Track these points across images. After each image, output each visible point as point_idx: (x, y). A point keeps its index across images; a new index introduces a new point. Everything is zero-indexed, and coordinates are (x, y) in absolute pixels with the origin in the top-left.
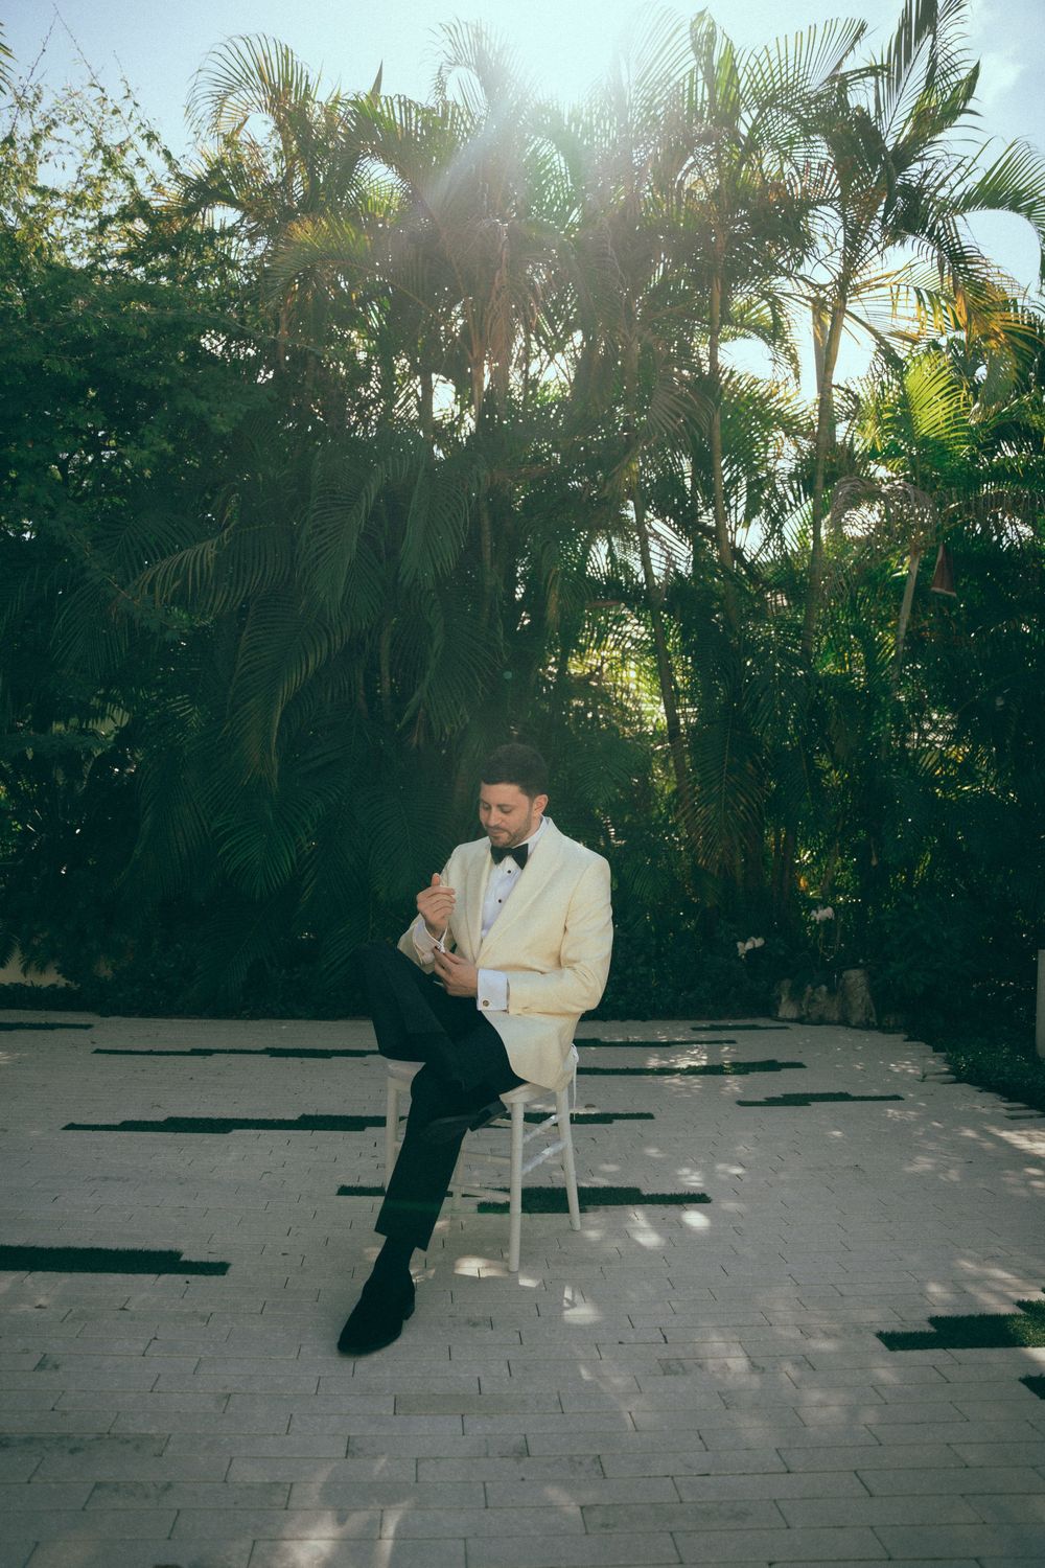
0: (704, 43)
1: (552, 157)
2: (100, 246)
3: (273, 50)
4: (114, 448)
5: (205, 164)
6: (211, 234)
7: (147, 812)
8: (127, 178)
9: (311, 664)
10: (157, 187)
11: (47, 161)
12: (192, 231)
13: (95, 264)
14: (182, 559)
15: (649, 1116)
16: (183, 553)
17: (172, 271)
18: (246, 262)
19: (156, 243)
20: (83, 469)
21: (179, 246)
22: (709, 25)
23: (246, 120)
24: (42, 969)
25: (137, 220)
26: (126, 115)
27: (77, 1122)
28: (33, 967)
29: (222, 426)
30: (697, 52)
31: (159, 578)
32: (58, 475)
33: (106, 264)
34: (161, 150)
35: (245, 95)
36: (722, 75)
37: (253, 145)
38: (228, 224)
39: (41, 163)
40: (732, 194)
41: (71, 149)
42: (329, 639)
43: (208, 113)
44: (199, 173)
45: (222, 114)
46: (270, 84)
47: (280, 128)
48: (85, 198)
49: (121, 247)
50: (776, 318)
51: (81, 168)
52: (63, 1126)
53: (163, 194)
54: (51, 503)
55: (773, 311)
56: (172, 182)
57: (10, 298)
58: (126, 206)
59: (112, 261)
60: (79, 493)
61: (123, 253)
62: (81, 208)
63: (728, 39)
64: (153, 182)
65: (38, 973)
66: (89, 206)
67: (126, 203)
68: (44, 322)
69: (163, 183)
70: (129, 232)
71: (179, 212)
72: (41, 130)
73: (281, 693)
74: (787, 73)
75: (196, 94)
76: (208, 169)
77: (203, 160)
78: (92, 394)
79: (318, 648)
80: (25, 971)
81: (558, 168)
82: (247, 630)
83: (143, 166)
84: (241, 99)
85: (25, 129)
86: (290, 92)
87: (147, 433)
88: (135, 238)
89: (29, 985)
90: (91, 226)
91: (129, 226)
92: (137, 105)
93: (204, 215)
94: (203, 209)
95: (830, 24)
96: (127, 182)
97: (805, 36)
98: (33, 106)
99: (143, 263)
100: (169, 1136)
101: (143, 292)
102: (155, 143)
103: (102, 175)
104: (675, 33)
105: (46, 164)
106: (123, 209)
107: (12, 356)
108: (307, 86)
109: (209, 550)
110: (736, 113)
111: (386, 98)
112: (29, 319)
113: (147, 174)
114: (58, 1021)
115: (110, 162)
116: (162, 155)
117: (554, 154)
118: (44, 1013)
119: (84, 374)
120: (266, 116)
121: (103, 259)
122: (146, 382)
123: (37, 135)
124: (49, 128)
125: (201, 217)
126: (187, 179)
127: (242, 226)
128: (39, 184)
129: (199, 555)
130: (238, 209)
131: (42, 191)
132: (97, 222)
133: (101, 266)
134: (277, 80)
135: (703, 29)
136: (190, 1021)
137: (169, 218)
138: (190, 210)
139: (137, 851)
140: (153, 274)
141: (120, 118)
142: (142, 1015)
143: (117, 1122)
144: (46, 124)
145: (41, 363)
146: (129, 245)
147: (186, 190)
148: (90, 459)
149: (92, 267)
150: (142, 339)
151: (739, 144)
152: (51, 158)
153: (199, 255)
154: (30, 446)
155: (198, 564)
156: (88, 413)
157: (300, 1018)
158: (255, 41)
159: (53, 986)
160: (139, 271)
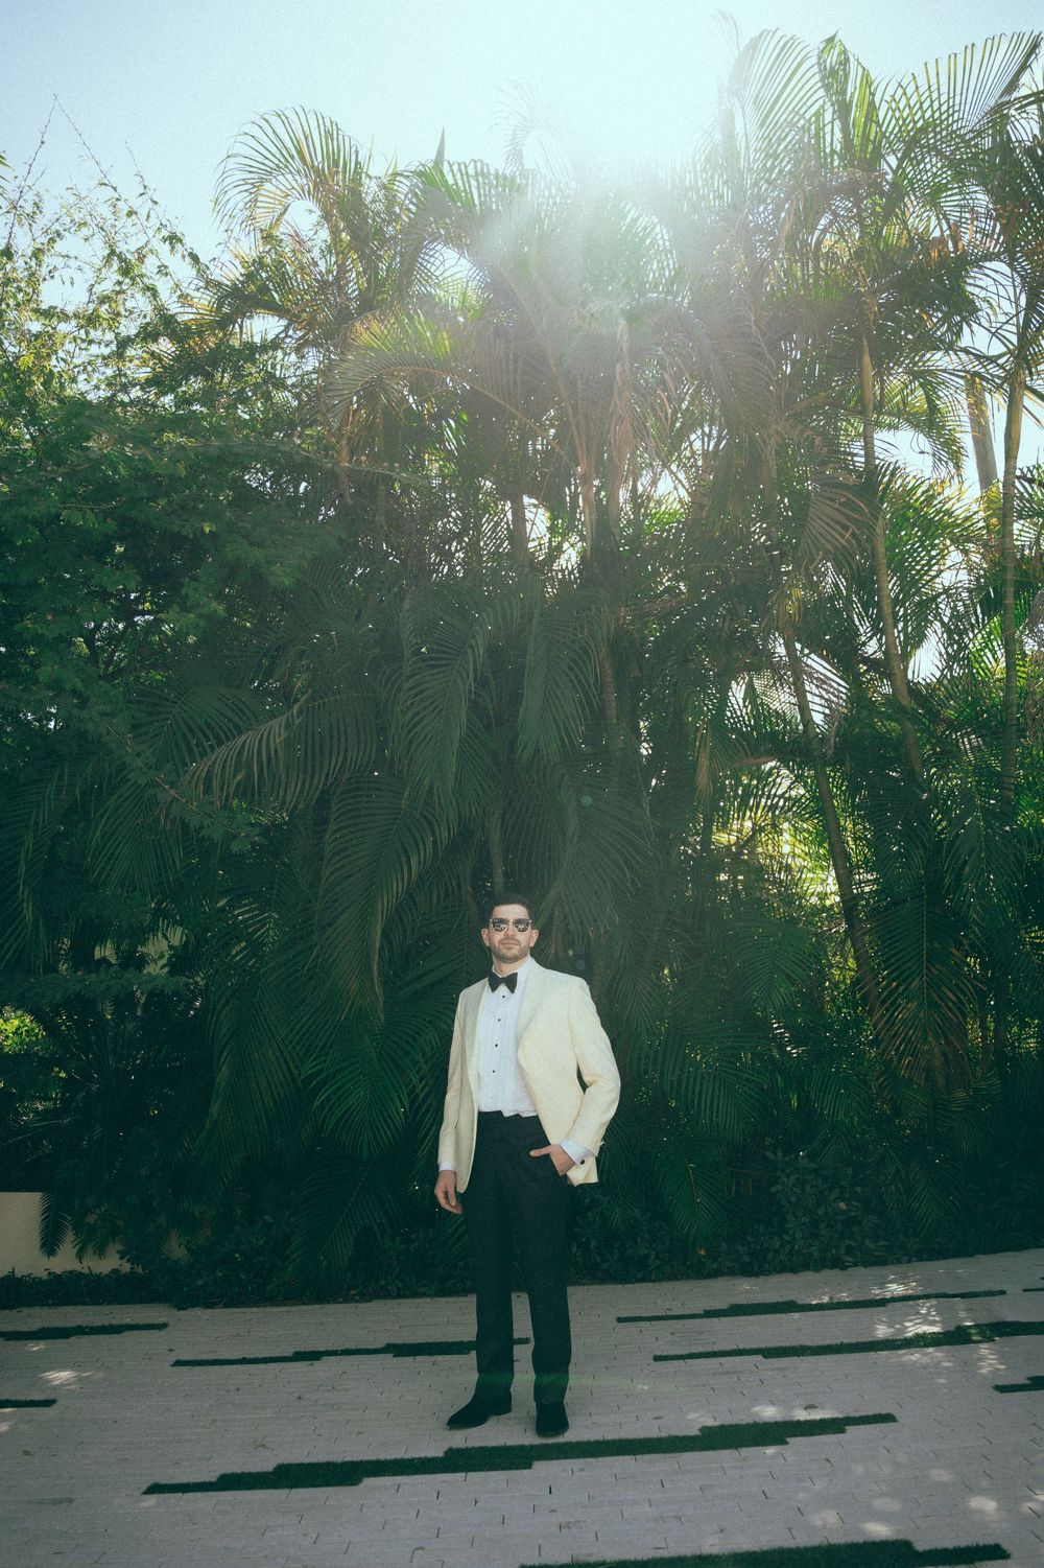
0: (834, 76)
1: (653, 229)
2: (120, 373)
3: (313, 125)
4: (149, 612)
5: (239, 266)
6: (251, 351)
7: (222, 1060)
8: (149, 289)
9: (414, 866)
10: (184, 298)
11: (52, 277)
12: (229, 346)
13: (114, 395)
14: (245, 741)
15: (888, 1418)
16: (243, 737)
17: (209, 397)
18: (294, 379)
19: (187, 364)
20: (114, 639)
21: (215, 365)
22: (839, 54)
23: (286, 210)
24: (101, 1252)
25: (161, 340)
26: (143, 213)
27: (163, 1481)
28: (90, 1250)
29: (282, 576)
30: (827, 88)
31: (217, 769)
32: (85, 649)
33: (127, 393)
34: (186, 253)
35: (285, 181)
36: (857, 114)
37: (297, 238)
38: (270, 337)
39: (45, 279)
40: (876, 258)
41: (78, 263)
42: (433, 834)
43: (241, 205)
44: (232, 277)
45: (258, 204)
46: (313, 167)
47: (327, 216)
48: (99, 316)
49: (143, 374)
50: (930, 401)
51: (93, 285)
52: (144, 1488)
53: (191, 306)
54: (80, 686)
55: (926, 393)
56: (202, 290)
57: (17, 441)
58: (148, 324)
59: (134, 390)
60: (111, 669)
61: (147, 380)
62: (95, 328)
63: (864, 69)
64: (179, 293)
65: (96, 1256)
66: (105, 324)
67: (148, 320)
68: (58, 465)
69: (191, 292)
70: (153, 354)
71: (212, 326)
72: (43, 244)
73: (380, 907)
74: (939, 109)
75: (225, 183)
76: (243, 271)
77: (237, 262)
78: (119, 549)
79: (422, 847)
80: (80, 1256)
81: (661, 242)
82: (332, 827)
83: (167, 274)
84: (280, 186)
85: (23, 244)
86: (337, 172)
87: (191, 592)
88: (161, 360)
89: (86, 1271)
90: (106, 351)
91: (154, 347)
92: (155, 203)
93: (241, 327)
94: (239, 320)
95: (992, 42)
96: (148, 294)
97: (960, 58)
98: (31, 216)
99: (173, 390)
100: (280, 1494)
101: (176, 423)
102: (178, 246)
103: (118, 288)
104: (796, 70)
105: (51, 281)
106: (144, 327)
107: (23, 510)
108: (357, 163)
109: (275, 731)
110: (878, 155)
111: (459, 165)
112: (40, 465)
113: (171, 284)
114: (128, 1321)
115: (126, 270)
116: (188, 259)
117: (655, 226)
118: (106, 1309)
119: (111, 526)
120: (310, 204)
121: (125, 388)
122: (187, 531)
123: (39, 249)
124: (52, 240)
125: (238, 330)
126: (219, 285)
127: (287, 336)
128: (44, 306)
129: (265, 738)
130: (281, 317)
131: (48, 314)
132: (113, 347)
133: (122, 397)
134: (320, 159)
135: (832, 59)
136: (287, 1309)
137: (200, 333)
138: (224, 323)
139: (214, 1110)
140: (184, 401)
141: (136, 221)
142: (227, 1306)
143: (212, 1478)
144: (48, 237)
145: (58, 516)
146: (154, 369)
147: (218, 299)
148: (121, 626)
149: (111, 399)
150: (180, 478)
151: (882, 194)
152: (56, 274)
153: (238, 376)
154: (50, 618)
155: (264, 747)
156: (117, 572)
157: (423, 1295)
158: (293, 117)
159: (115, 1271)
160: (168, 400)
